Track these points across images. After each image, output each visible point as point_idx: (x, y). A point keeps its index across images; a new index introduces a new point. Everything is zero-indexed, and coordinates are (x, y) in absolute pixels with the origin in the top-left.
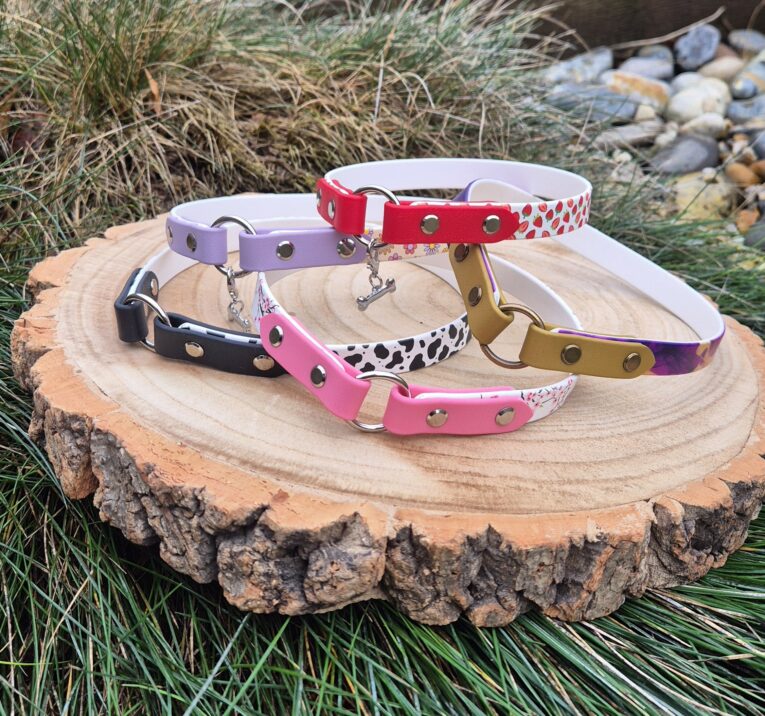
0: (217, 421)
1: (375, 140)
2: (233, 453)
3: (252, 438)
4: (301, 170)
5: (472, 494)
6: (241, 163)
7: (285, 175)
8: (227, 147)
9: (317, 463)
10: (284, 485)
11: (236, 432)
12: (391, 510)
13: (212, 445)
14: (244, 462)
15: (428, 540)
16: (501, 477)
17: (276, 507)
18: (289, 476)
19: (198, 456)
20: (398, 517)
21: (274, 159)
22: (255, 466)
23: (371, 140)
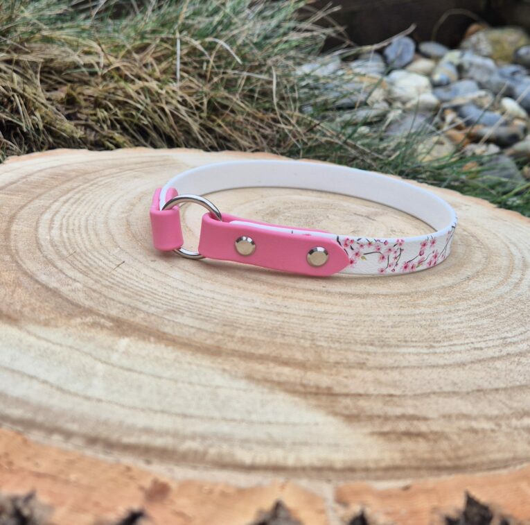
0: (45, 382)
1: (178, 102)
2: (74, 427)
3: (99, 401)
4: (110, 131)
5: (422, 447)
6: (51, 125)
7: (95, 136)
8: (36, 109)
9: (201, 427)
10: (160, 471)
11: (76, 395)
12: (327, 491)
13: (40, 418)
14: (92, 441)
16: (444, 416)
18: (165, 454)
19: (19, 439)
20: (341, 501)
21: (83, 122)
22: (110, 445)
23: (174, 102)
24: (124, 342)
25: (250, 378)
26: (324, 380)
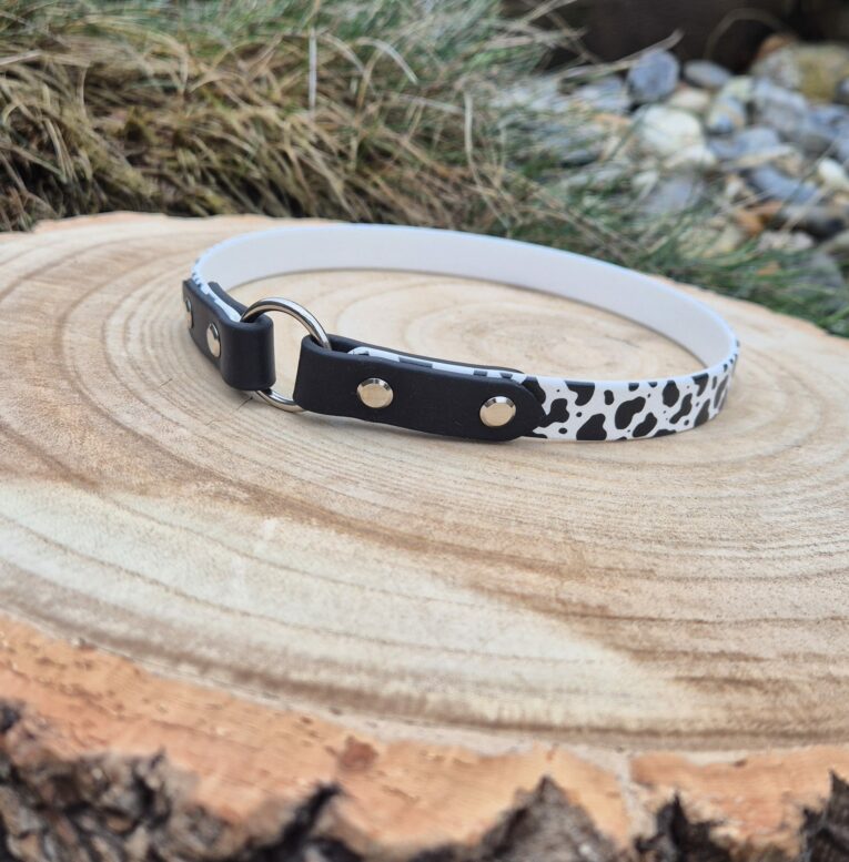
0: (155, 582)
1: (312, 144)
2: (213, 654)
3: (245, 614)
4: (200, 187)
5: (756, 702)
6: (104, 172)
7: (175, 194)
8: (80, 145)
9: (413, 661)
10: (357, 725)
11: (207, 603)
12: (618, 763)
13: (157, 639)
14: (244, 676)
15: (731, 832)
17: (355, 786)
18: (360, 700)
19: (127, 670)
20: (642, 781)
21: (155, 171)
22: (273, 684)
23: (304, 143)
24: (270, 525)
25: (476, 587)
26: (593, 594)
